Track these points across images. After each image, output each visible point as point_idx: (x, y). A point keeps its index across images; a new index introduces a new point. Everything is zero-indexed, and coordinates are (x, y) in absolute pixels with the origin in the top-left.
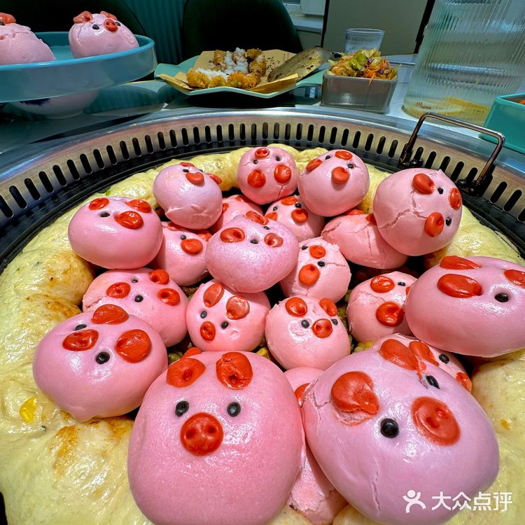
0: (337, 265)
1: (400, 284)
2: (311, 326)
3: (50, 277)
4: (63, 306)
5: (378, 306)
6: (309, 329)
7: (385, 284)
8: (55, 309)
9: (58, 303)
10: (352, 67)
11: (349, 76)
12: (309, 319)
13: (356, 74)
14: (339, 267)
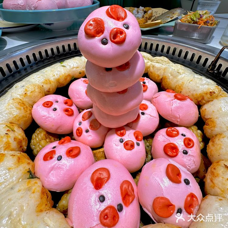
0: (151, 116)
1: (182, 135)
2: (124, 143)
3: (25, 92)
4: (25, 105)
5: (166, 143)
6: (122, 144)
7: (174, 133)
8: (21, 106)
9: (23, 103)
10: (191, 19)
11: (189, 23)
12: (124, 139)
13: (192, 22)
14: (152, 117)
